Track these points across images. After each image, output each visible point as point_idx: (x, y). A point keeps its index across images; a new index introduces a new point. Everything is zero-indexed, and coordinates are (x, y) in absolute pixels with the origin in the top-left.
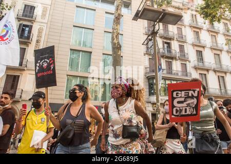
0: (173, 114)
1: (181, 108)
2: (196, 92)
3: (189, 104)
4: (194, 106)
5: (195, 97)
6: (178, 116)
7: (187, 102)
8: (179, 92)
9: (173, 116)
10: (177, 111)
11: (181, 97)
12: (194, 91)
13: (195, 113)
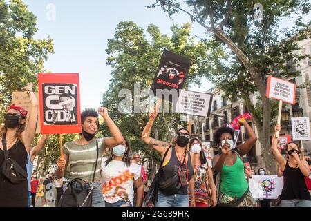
0: (45, 121)
1: (55, 111)
2: (74, 88)
3: (65, 105)
4: (72, 109)
5: (73, 96)
6: (51, 123)
7: (63, 103)
8: (53, 87)
9: (45, 124)
10: (50, 115)
11: (55, 94)
12: (71, 86)
13: (74, 119)
